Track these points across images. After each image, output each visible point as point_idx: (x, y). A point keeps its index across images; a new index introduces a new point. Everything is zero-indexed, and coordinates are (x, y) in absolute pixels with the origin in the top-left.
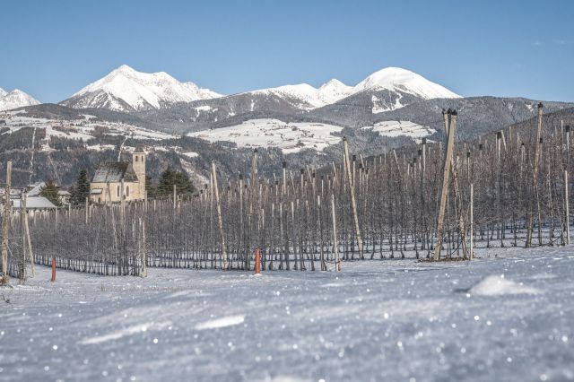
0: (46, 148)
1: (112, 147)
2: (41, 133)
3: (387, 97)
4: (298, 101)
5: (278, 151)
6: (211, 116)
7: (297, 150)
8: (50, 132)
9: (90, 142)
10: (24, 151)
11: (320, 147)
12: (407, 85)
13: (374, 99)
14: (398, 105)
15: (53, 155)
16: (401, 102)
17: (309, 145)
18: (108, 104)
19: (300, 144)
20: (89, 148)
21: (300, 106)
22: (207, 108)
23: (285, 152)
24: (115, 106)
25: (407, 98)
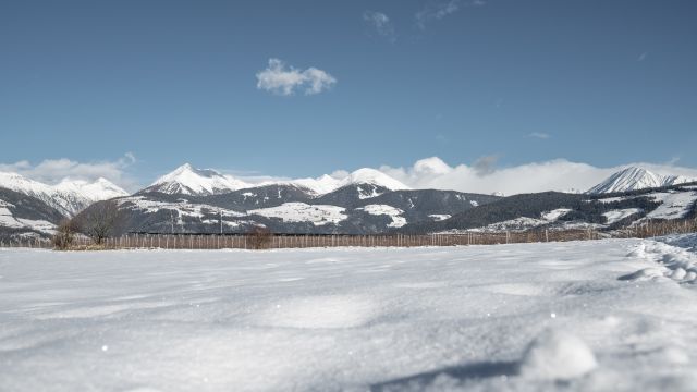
0: (180, 222)
1: (216, 221)
2: (175, 213)
3: (367, 188)
4: (308, 190)
5: (311, 223)
6: (254, 199)
7: (323, 223)
8: (181, 213)
9: (203, 218)
10: (167, 223)
11: (336, 221)
12: (377, 180)
13: (359, 189)
14: (375, 194)
15: (185, 227)
16: (377, 191)
17: (329, 220)
18: (180, 190)
19: (323, 219)
20: (204, 222)
21: (309, 193)
22: (250, 194)
23: (316, 224)
24: (185, 191)
25: (380, 189)
